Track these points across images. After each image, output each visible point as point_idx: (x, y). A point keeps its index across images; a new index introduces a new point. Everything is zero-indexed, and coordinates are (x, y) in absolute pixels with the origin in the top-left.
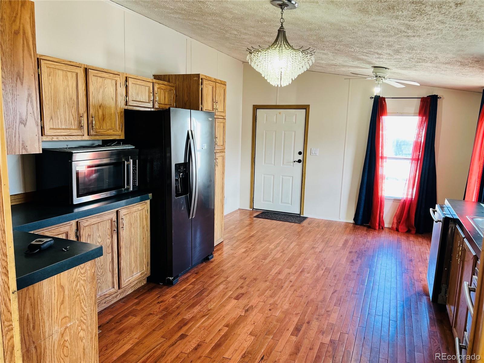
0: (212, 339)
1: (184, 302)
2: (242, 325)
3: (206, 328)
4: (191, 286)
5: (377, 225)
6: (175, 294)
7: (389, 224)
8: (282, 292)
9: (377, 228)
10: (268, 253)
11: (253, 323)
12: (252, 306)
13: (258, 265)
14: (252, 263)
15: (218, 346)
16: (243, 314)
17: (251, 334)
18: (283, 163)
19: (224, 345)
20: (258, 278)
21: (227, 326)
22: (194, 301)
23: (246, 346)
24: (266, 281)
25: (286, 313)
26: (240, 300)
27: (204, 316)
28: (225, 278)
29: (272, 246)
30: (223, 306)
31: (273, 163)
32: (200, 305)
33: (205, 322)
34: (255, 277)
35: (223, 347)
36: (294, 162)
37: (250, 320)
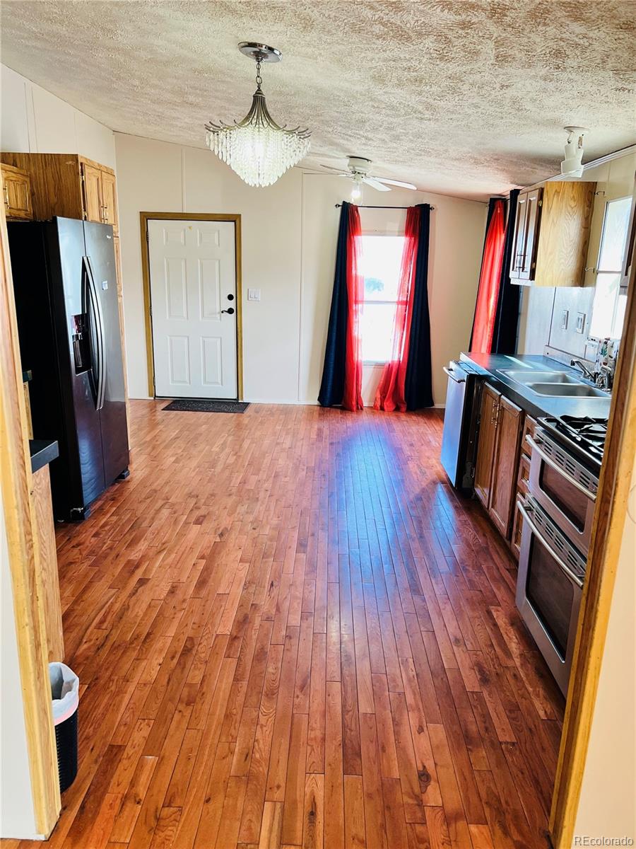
0: (189, 577)
1: (116, 539)
2: (223, 553)
3: (173, 566)
4: (115, 518)
5: (354, 403)
6: (94, 532)
7: (370, 401)
8: (261, 505)
9: (355, 409)
10: (214, 459)
11: (238, 548)
12: (226, 529)
13: (207, 476)
14: (196, 474)
15: (202, 583)
16: (218, 540)
17: (241, 561)
18: (203, 316)
19: (211, 580)
20: (215, 492)
21: (202, 557)
22: (132, 536)
23: (243, 575)
24: (230, 495)
25: (279, 529)
26: (204, 524)
27: (160, 552)
28: (164, 500)
29: (215, 449)
30: (181, 535)
31: (185, 315)
32: (145, 539)
33: (167, 558)
34: (211, 492)
35: (211, 582)
36: (222, 312)
37: (232, 545)
